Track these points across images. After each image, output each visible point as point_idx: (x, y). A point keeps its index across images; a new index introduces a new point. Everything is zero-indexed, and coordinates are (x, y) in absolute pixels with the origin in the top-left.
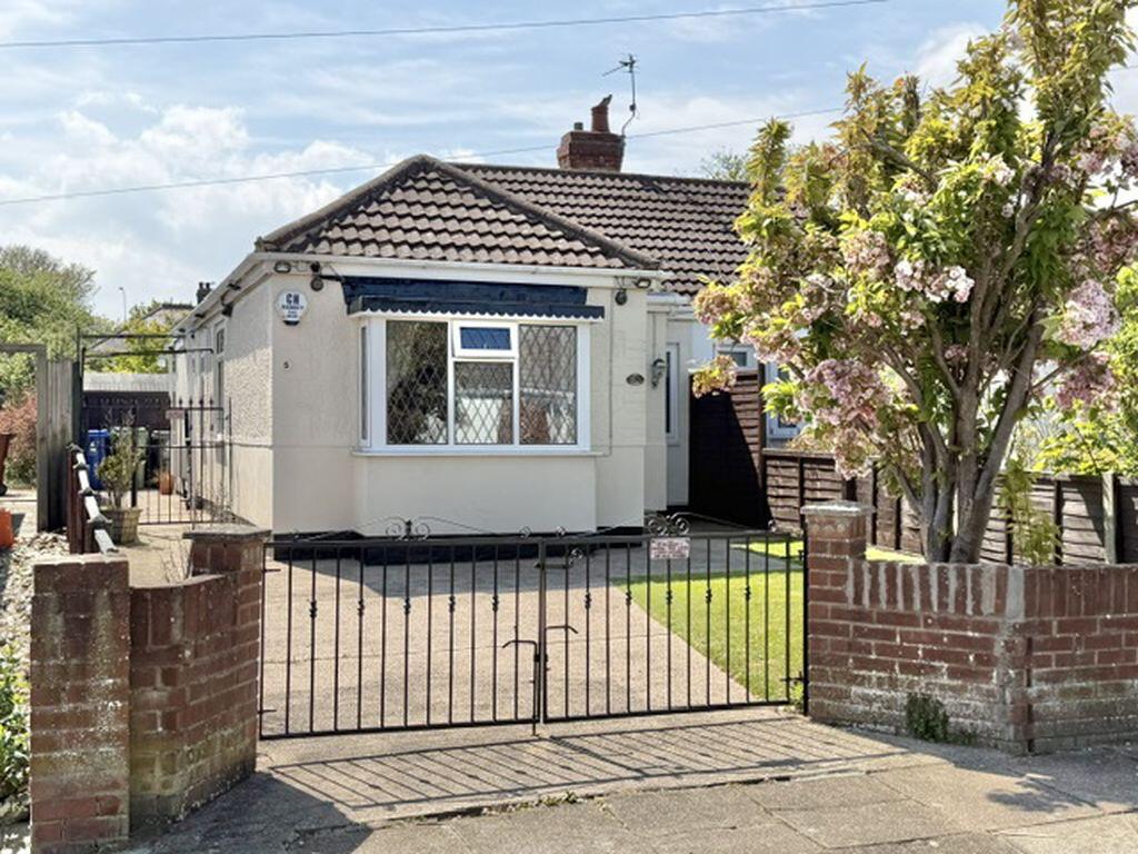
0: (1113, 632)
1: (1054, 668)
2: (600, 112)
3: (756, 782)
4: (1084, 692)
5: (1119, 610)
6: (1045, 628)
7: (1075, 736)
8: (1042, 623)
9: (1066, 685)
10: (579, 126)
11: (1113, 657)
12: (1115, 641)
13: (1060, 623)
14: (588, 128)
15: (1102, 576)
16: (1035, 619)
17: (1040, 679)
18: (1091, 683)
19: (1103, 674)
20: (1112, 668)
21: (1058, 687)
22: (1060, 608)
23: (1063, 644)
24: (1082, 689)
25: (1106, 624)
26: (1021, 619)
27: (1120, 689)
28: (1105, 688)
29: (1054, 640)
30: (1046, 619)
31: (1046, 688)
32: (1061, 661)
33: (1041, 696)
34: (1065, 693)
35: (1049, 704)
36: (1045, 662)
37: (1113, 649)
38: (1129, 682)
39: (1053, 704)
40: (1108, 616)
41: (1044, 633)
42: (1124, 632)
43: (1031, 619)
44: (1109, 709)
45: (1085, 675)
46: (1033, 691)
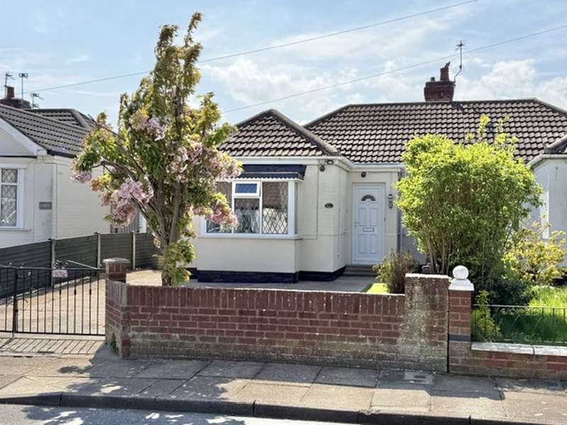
0: (167, 313)
1: (139, 326)
2: (445, 71)
3: (20, 357)
4: (152, 337)
5: (169, 305)
6: (136, 309)
7: (148, 354)
8: (135, 308)
9: (145, 333)
10: (433, 79)
11: (167, 324)
12: (168, 317)
13: (142, 308)
14: (438, 79)
15: (161, 290)
16: (131, 306)
17: (133, 330)
18: (156, 334)
19: (162, 330)
20: (165, 329)
21: (141, 334)
22: (143, 302)
23: (144, 316)
24: (152, 335)
25: (163, 310)
26: (126, 306)
27: (169, 337)
28: (162, 336)
29: (140, 315)
30: (137, 306)
31: (136, 333)
32: (142, 323)
33: (134, 337)
34: (144, 336)
35: (138, 340)
36: (136, 323)
37: (167, 321)
38: (174, 335)
39: (139, 340)
40: (164, 307)
41: (134, 311)
42: (171, 314)
43: (129, 306)
44: (165, 345)
45: (153, 330)
46: (130, 334)
